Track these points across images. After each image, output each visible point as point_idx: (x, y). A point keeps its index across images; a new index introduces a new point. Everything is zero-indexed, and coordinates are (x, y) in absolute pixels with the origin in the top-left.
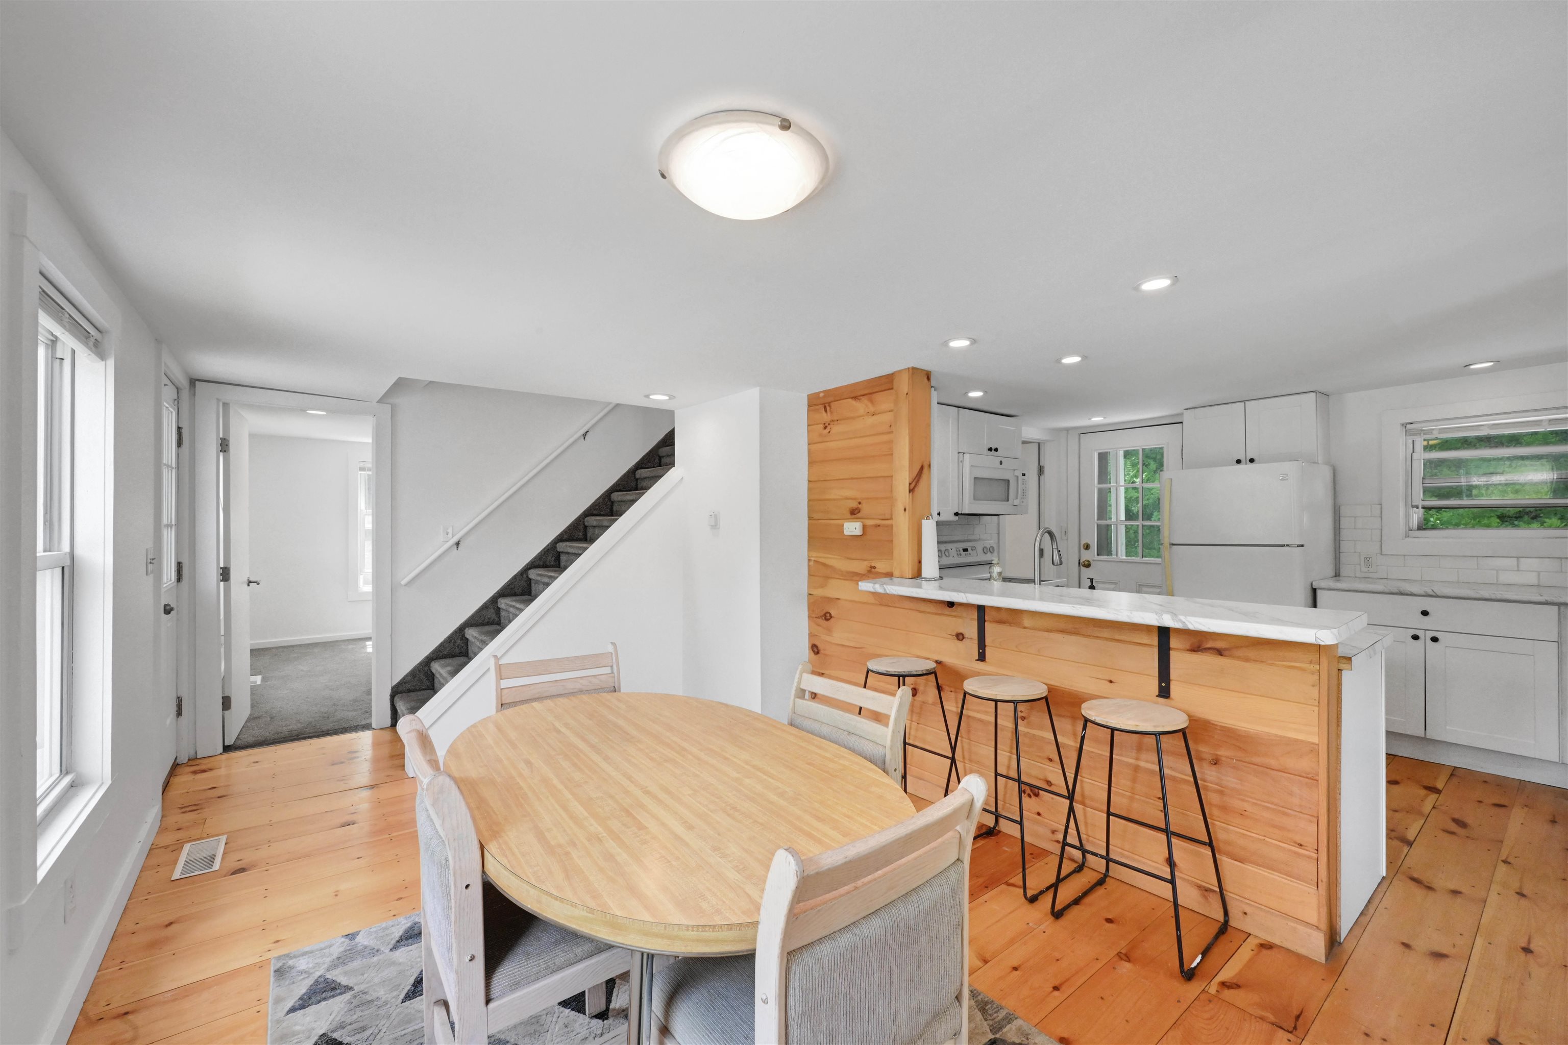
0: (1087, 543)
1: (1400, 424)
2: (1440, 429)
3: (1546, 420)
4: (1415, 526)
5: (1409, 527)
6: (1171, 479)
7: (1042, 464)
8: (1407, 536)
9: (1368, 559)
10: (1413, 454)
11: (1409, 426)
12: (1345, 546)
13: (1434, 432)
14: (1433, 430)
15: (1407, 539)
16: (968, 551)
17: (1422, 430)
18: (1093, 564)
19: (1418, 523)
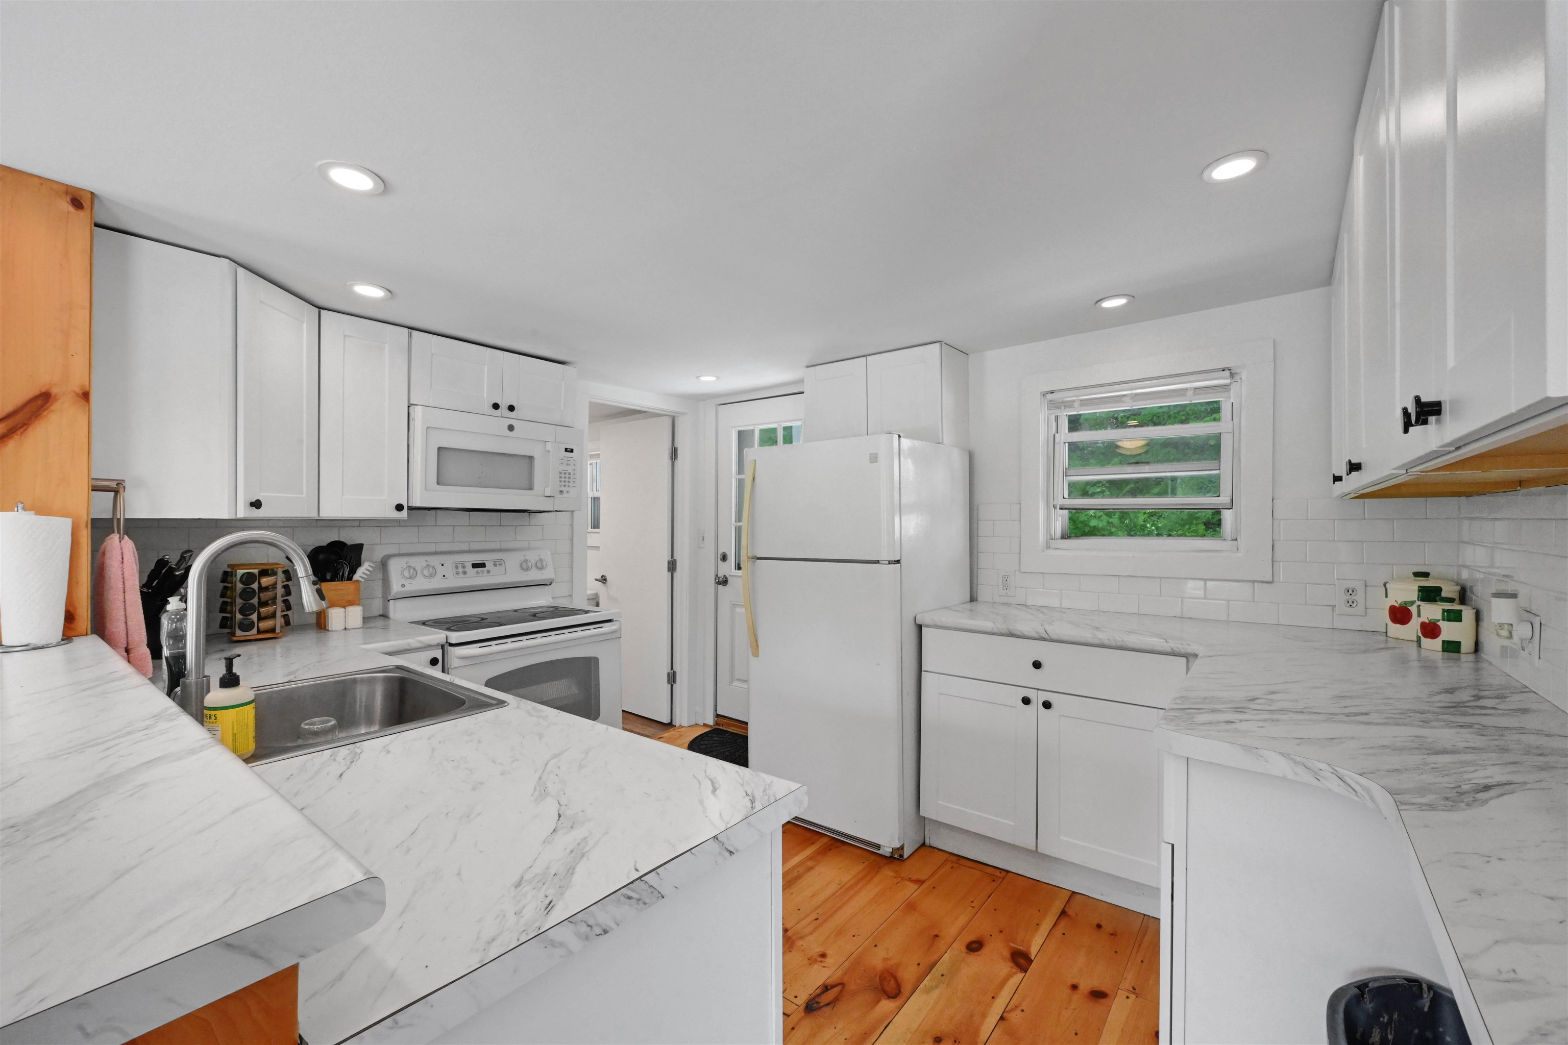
0: (724, 552)
1: (1041, 393)
2: (1081, 400)
3: (1191, 388)
4: (1059, 534)
5: (1051, 535)
6: (755, 460)
7: (676, 446)
8: (1048, 547)
9: (1006, 579)
10: (1056, 435)
11: (1050, 396)
12: (984, 560)
13: (1076, 404)
14: (1074, 401)
15: (1048, 551)
16: (485, 567)
17: (1063, 402)
18: (730, 580)
19: (1062, 531)
